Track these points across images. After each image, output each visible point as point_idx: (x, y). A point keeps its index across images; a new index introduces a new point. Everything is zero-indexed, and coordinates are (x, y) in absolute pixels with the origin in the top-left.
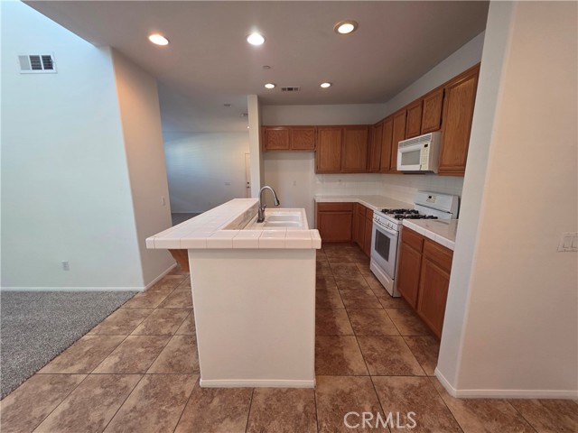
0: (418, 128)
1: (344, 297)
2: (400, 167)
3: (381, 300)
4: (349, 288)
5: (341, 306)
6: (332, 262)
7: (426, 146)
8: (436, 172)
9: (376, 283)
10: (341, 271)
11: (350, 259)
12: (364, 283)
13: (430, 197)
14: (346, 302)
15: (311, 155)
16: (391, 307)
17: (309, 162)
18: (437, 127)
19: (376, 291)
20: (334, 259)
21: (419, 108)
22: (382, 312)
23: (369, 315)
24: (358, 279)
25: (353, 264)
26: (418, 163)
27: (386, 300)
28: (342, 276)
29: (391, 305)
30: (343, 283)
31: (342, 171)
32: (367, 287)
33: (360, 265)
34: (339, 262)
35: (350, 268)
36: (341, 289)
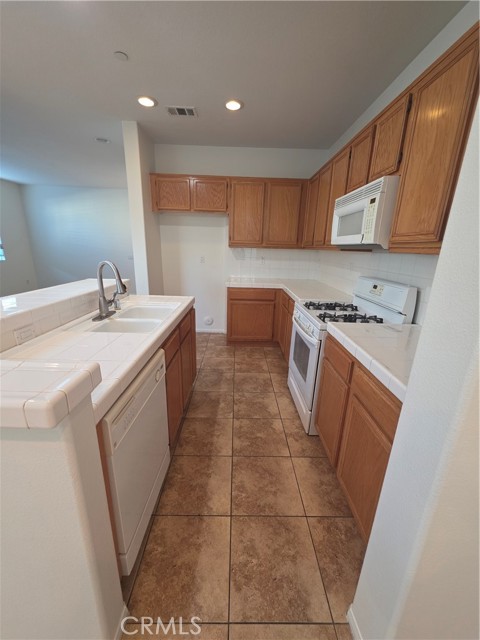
0: (365, 173)
1: (238, 433)
2: (336, 239)
3: (290, 440)
4: (249, 418)
5: (227, 451)
6: (240, 371)
7: (373, 201)
8: (385, 247)
9: (291, 409)
10: (247, 387)
11: (265, 368)
12: (273, 409)
13: (375, 287)
14: (238, 443)
15: (225, 220)
16: (302, 454)
17: (222, 231)
18: (394, 168)
19: (287, 423)
20: (244, 367)
21: (369, 139)
22: (287, 464)
23: (265, 471)
24: (266, 401)
25: (267, 375)
26: (359, 232)
27: (297, 440)
28: (246, 394)
29: (303, 450)
30: (243, 406)
31: (264, 245)
32: (276, 415)
33: (275, 377)
34: (249, 371)
35: (262, 382)
36: (238, 419)
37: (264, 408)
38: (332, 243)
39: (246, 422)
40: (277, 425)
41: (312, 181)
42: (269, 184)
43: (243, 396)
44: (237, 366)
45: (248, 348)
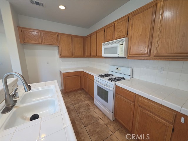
4: (90, 124)
6: (75, 104)
7: (122, 44)
9: (101, 113)
10: (82, 110)
11: (83, 99)
13: (117, 68)
15: (56, 48)
16: (115, 130)
17: (55, 52)
18: (126, 36)
19: (104, 119)
20: (76, 101)
21: (113, 27)
22: (114, 138)
24: (92, 113)
25: (85, 102)
26: (116, 53)
27: (110, 125)
28: (83, 113)
29: (115, 128)
30: (85, 119)
31: (73, 57)
32: (98, 118)
33: (89, 102)
34: (78, 103)
35: (85, 105)
36: (87, 126)
37: (92, 117)
38: (103, 56)
39: (90, 126)
40: (101, 122)
41: (87, 37)
42: (73, 37)
43: (82, 115)
44: (73, 102)
45: (73, 93)
